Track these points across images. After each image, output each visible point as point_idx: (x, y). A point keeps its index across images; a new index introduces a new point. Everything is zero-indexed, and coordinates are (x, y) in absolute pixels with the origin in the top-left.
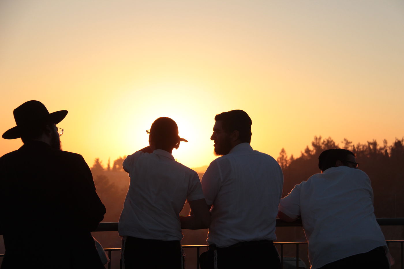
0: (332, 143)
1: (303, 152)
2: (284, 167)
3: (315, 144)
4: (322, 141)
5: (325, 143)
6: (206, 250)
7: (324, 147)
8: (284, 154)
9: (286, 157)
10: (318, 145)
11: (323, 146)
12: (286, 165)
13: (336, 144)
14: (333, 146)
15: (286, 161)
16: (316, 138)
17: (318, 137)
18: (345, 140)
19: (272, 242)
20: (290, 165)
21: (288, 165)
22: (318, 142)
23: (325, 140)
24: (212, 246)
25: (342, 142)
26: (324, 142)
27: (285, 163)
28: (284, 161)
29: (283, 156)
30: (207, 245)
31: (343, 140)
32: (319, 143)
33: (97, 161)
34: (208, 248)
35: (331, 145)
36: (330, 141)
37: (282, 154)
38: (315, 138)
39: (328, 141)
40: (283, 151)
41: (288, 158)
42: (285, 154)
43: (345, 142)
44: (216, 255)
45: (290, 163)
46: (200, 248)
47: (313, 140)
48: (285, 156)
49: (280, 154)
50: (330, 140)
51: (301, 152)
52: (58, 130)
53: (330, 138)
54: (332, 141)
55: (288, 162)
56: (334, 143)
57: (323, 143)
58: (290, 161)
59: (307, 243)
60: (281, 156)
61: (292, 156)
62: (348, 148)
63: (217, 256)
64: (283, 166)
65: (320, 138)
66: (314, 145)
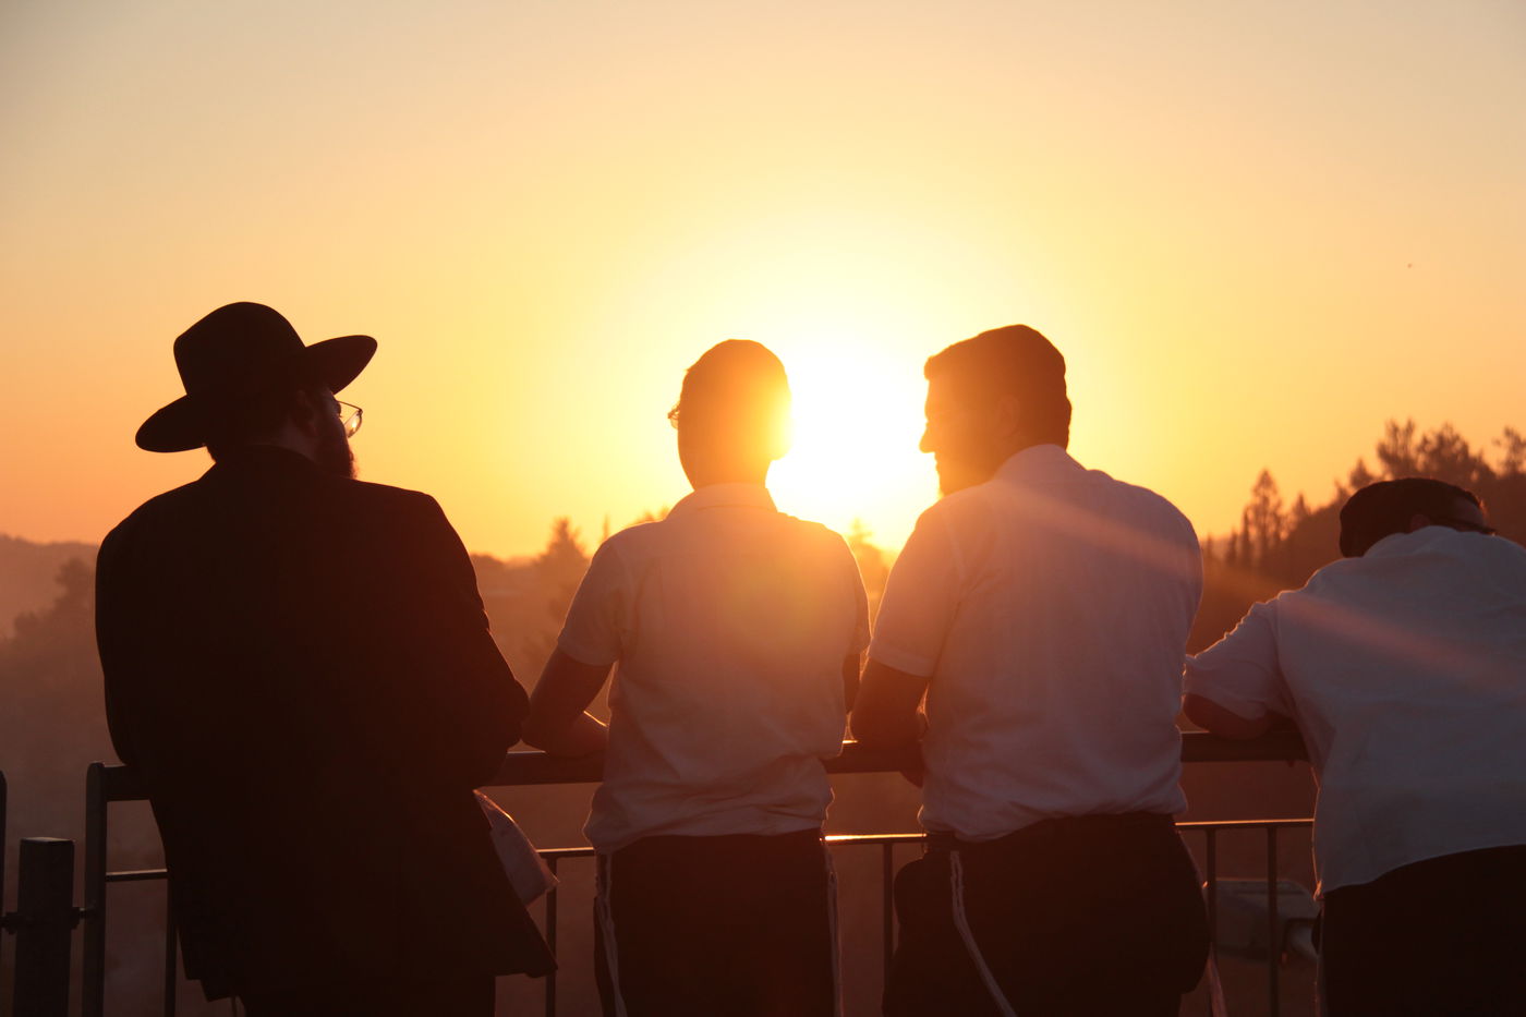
0: (1458, 446)
1: (1345, 481)
2: (1271, 543)
3: (1390, 451)
4: (1417, 439)
5: (1429, 448)
6: (919, 854)
7: (1425, 463)
8: (1269, 493)
9: (1279, 505)
10: (1401, 454)
11: (1421, 459)
12: (1277, 535)
13: (1473, 451)
14: (1460, 458)
15: (1278, 519)
16: (1395, 430)
17: (1402, 424)
18: (1508, 433)
19: (1169, 819)
20: (1293, 534)
21: (1284, 535)
22: (1400, 442)
23: (1431, 437)
24: (942, 839)
25: (1498, 443)
26: (1425, 441)
27: (1272, 529)
28: (1269, 519)
29: (1266, 500)
30: (920, 835)
31: (1500, 434)
32: (1405, 447)
33: (563, 528)
34: (925, 844)
35: (1455, 456)
36: (1450, 437)
37: (1262, 490)
38: (1390, 427)
39: (1441, 439)
40: (1265, 481)
41: (1287, 508)
42: (1275, 492)
43: (1506, 442)
44: (957, 871)
45: (1292, 527)
46: (895, 847)
47: (1380, 434)
48: (1273, 501)
49: (1256, 491)
50: (1447, 435)
51: (1337, 483)
52: (340, 412)
53: (1448, 427)
54: (1457, 438)
55: (1284, 523)
56: (1465, 448)
57: (1421, 449)
58: (1292, 518)
59: (1311, 822)
60: (1258, 501)
61: (1301, 502)
62: (1520, 463)
63: (960, 872)
64: (1264, 538)
65: (1410, 429)
66: (1385, 454)
